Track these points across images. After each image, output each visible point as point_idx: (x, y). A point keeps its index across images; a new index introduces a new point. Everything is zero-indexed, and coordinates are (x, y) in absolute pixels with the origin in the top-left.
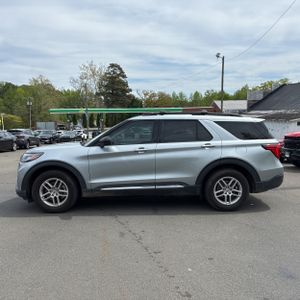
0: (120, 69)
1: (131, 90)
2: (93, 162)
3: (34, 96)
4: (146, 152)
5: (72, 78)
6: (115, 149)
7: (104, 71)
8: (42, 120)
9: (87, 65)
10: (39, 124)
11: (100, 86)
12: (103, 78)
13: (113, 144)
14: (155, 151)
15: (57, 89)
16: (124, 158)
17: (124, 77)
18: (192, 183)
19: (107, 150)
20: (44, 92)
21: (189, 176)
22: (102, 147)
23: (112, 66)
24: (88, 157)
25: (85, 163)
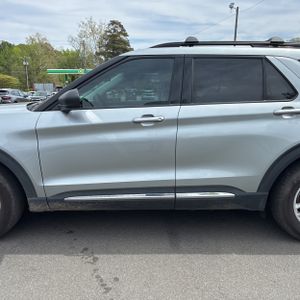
0: (121, 26)
1: (132, 49)
2: (46, 143)
3: (31, 55)
4: (159, 124)
5: (70, 36)
6: (91, 116)
7: (105, 28)
8: (40, 81)
9: (86, 22)
10: (37, 86)
11: (100, 44)
12: (104, 37)
13: (91, 106)
14: (178, 122)
15: (55, 48)
16: (112, 137)
17: (126, 35)
18: (252, 188)
19: (76, 118)
20: (41, 51)
21: (245, 175)
22: (66, 112)
23: (113, 23)
24: (37, 133)
25: (30, 145)
